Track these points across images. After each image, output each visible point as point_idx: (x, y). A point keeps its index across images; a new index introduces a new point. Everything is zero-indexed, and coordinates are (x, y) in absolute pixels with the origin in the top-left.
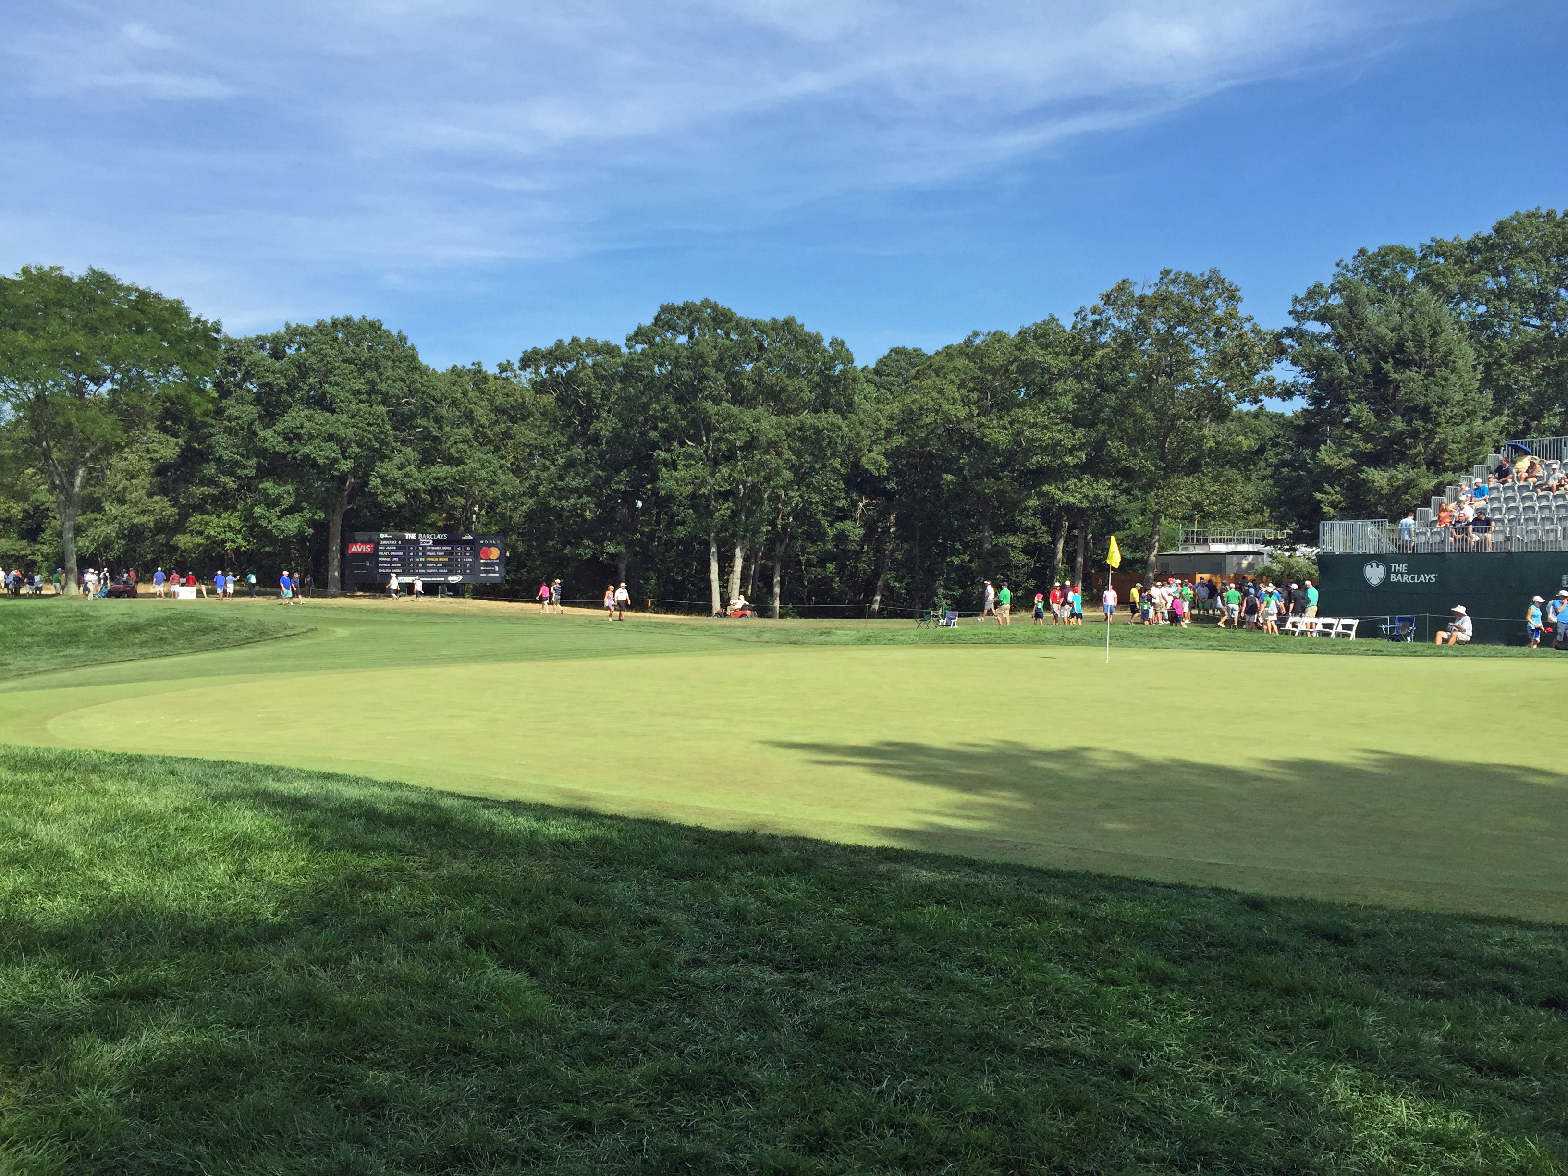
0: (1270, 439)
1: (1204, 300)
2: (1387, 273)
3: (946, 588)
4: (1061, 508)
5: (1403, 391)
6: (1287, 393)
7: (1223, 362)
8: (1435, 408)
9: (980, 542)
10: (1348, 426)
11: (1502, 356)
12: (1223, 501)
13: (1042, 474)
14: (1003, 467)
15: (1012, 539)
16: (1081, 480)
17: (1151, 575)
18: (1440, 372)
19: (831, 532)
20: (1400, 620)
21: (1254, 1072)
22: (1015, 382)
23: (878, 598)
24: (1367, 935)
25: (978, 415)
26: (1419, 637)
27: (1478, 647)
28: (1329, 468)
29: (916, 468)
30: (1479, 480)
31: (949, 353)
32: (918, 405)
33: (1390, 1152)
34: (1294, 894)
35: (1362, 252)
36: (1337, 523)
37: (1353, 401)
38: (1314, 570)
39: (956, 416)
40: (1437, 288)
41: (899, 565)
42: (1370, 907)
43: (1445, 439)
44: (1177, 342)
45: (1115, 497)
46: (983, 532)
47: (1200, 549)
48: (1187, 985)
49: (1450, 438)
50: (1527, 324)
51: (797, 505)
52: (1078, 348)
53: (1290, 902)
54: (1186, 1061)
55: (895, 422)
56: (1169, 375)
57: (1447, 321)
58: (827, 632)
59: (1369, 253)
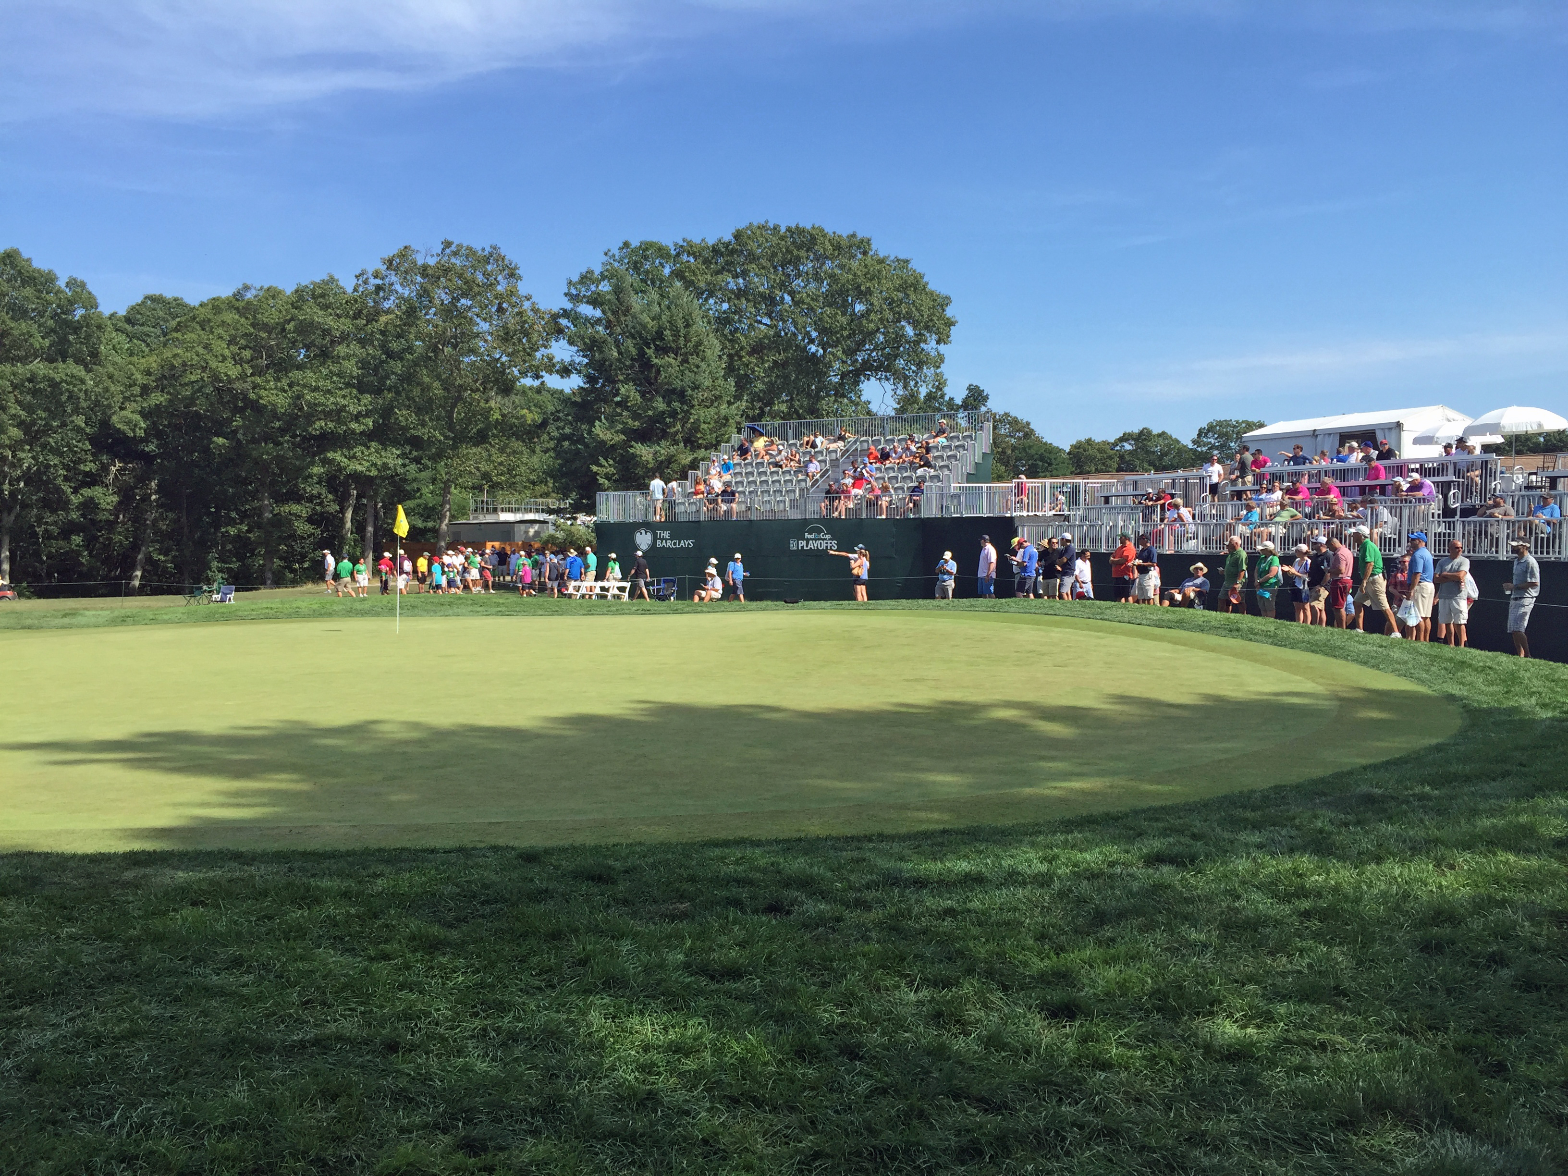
0: (552, 414)
1: (486, 274)
2: (647, 266)
3: (221, 560)
4: (350, 476)
5: (663, 375)
6: (565, 371)
7: (506, 337)
8: (690, 392)
9: (259, 511)
10: (618, 404)
11: (742, 349)
12: (509, 471)
13: (327, 441)
14: (283, 431)
15: (295, 508)
16: (368, 448)
17: (443, 544)
18: (693, 359)
19: (75, 500)
20: (665, 581)
21: (519, 1019)
22: (293, 343)
23: (139, 573)
24: (626, 872)
25: (252, 375)
26: (681, 597)
27: (726, 603)
28: (603, 443)
29: (180, 430)
30: (726, 457)
31: (216, 305)
32: (180, 361)
33: (637, 1069)
34: (566, 843)
35: (626, 244)
36: (612, 493)
37: (622, 382)
38: (592, 537)
39: (226, 375)
40: (688, 284)
41: (162, 537)
42: (631, 845)
43: (698, 420)
44: (461, 315)
45: (404, 465)
46: (263, 501)
47: (490, 518)
48: (459, 948)
49: (702, 419)
50: (760, 322)
51: (29, 468)
52: (360, 312)
53: (563, 850)
54: (454, 1022)
55: (153, 378)
56: (455, 347)
57: (697, 314)
58: (73, 613)
59: (633, 246)
